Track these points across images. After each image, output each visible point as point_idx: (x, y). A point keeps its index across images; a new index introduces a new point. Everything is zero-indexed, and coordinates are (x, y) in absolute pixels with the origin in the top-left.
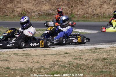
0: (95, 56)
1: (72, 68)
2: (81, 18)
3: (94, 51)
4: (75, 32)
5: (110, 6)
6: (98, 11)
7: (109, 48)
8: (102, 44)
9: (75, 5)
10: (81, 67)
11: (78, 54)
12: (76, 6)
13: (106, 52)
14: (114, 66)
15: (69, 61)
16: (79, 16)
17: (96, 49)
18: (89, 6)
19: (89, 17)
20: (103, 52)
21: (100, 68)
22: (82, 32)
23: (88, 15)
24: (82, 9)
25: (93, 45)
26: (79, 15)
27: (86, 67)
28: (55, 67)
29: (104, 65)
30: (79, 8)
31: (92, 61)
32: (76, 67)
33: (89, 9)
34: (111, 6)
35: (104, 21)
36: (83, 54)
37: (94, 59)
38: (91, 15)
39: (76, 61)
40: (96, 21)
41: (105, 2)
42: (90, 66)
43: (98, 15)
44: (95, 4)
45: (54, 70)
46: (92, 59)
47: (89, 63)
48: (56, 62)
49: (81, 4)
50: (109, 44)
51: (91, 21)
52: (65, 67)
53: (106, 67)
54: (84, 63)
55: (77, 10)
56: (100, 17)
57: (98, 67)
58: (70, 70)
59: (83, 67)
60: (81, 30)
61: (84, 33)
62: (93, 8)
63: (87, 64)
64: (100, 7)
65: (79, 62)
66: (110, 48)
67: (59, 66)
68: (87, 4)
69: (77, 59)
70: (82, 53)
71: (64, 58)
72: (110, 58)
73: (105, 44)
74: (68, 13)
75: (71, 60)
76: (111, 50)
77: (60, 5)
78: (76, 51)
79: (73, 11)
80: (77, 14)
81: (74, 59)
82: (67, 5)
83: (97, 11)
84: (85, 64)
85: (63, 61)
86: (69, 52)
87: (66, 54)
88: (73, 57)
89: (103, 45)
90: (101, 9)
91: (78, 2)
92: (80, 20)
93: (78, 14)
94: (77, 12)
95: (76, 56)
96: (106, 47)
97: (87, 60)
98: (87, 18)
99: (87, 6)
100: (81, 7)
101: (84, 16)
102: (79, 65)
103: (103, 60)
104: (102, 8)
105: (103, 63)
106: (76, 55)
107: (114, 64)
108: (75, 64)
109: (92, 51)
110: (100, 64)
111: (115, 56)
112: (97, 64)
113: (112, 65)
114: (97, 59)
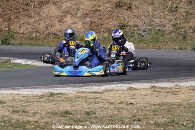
0: (50, 106)
1: (9, 128)
2: (25, 39)
3: (47, 98)
4: (15, 63)
5: (77, 20)
6: (57, 27)
7: (75, 93)
8: (62, 87)
9: (15, 16)
10: (24, 127)
11: (20, 103)
12: (17, 17)
13: (69, 100)
15: (3, 116)
16: (22, 35)
17: (52, 94)
18: (41, 18)
19: (41, 38)
20: (63, 101)
22: (28, 65)
23: (38, 34)
24: (28, 24)
25: (47, 88)
26: (23, 33)
27: (33, 127)
30: (22, 22)
31: (45, 117)
32: (16, 127)
33: (39, 24)
34: (79, 19)
36: (29, 104)
37: (48, 113)
38: (43, 34)
39: (16, 116)
40: (52, 44)
41: (68, 12)
42: (41, 124)
43: (55, 34)
44: (50, 15)
46: (44, 113)
47: (39, 119)
49: (27, 15)
50: (74, 87)
51: (43, 45)
54: (31, 119)
55: (18, 24)
56: (59, 38)
59: (28, 126)
60: (25, 60)
61: (31, 66)
62: (47, 23)
63: (35, 122)
64: (59, 21)
65: (21, 118)
66: (77, 93)
68: (37, 14)
69: (18, 112)
70: (27, 102)
72: (76, 111)
73: (68, 87)
74: (2, 31)
75: (7, 113)
76: (79, 97)
78: (17, 97)
79: (12, 27)
80: (19, 33)
81: (13, 112)
83: (55, 28)
84: (32, 121)
86: (4, 99)
88: (11, 109)
89: (64, 87)
90: (60, 25)
91: (21, 10)
92: (23, 43)
93: (21, 32)
94: (18, 29)
95: (17, 107)
96: (70, 92)
97: (35, 114)
98: (35, 39)
99: (37, 19)
100: (26, 19)
101: (32, 36)
102: (21, 123)
103: (64, 115)
104: (63, 23)
105: (63, 120)
107: (82, 121)
108: (14, 121)
109: (45, 98)
110: (58, 122)
111: (86, 107)
112: (54, 122)
113: (80, 123)
114: (53, 113)
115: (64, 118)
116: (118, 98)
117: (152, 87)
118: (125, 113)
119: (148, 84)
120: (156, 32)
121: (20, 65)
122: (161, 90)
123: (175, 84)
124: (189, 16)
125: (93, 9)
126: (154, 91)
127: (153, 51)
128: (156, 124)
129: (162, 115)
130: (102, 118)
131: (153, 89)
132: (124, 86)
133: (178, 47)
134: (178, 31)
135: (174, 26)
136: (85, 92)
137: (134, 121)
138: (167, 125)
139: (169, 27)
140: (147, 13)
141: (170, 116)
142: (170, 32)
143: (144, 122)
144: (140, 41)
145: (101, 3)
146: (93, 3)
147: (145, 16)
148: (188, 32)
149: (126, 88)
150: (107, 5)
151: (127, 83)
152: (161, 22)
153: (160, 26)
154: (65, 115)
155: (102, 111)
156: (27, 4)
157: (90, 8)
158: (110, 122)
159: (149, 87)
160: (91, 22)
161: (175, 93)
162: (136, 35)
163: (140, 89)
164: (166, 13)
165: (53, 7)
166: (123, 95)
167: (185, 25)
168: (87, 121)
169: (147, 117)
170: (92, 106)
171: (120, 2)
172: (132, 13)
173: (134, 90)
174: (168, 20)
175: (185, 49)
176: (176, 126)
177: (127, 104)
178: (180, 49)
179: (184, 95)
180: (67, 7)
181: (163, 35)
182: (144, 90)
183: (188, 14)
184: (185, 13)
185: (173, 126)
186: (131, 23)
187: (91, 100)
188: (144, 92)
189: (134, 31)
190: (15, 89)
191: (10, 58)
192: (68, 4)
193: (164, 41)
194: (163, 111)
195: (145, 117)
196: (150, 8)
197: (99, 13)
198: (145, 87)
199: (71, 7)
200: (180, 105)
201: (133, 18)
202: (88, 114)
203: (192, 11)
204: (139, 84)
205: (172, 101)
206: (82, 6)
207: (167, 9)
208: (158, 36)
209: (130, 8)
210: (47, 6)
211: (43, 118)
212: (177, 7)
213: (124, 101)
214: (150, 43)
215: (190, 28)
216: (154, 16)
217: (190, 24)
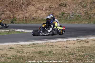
0: (33, 49)
1: (16, 59)
3: (32, 46)
4: (17, 31)
5: (43, 12)
6: (34, 15)
7: (44, 43)
8: (38, 41)
11: (20, 48)
12: (17, 11)
13: (41, 46)
14: (48, 57)
15: (13, 54)
16: (19, 19)
17: (34, 44)
19: (27, 20)
20: (39, 47)
21: (37, 59)
22: (22, 32)
23: (26, 18)
24: (22, 14)
25: (31, 41)
26: (20, 18)
27: (26, 58)
28: (3, 59)
29: (40, 57)
30: (19, 13)
32: (19, 59)
33: (27, 14)
35: (39, 23)
36: (24, 48)
37: (32, 52)
38: (29, 18)
39: (18, 54)
40: (33, 23)
41: (39, 9)
42: (30, 57)
43: (34, 18)
44: (31, 10)
45: (1, 61)
46: (31, 52)
48: (3, 55)
49: (21, 10)
50: (43, 40)
51: (29, 23)
52: (11, 58)
53: (42, 58)
54: (25, 55)
55: (17, 14)
56: (35, 20)
57: (35, 58)
58: (14, 61)
59: (24, 58)
60: (21, 30)
61: (24, 32)
62: (30, 13)
63: (27, 56)
64: (35, 13)
65: (21, 55)
67: (6, 57)
68: (26, 10)
69: (19, 52)
71: (10, 51)
72: (45, 51)
73: (40, 41)
74: (11, 17)
75: (15, 53)
76: (45, 45)
77: (4, 11)
78: (19, 46)
79: (15, 16)
80: (18, 18)
81: (17, 52)
82: (10, 11)
84: (26, 56)
85: (9, 54)
86: (13, 47)
87: (10, 48)
88: (16, 51)
89: (39, 41)
91: (18, 8)
92: (20, 22)
94: (18, 16)
96: (42, 43)
97: (27, 53)
98: (25, 21)
99: (26, 12)
100: (21, 12)
101: (24, 19)
102: (21, 57)
104: (37, 13)
105: (39, 55)
106: (18, 49)
107: (47, 55)
108: (18, 56)
109: (31, 46)
110: (37, 56)
111: (49, 49)
112: (35, 56)
113: (47, 56)
114: (34, 52)
115: (39, 54)
116: (63, 45)
117: (77, 40)
118: (66, 51)
119: (75, 39)
120: (77, 16)
121: (19, 32)
122: (81, 41)
123: (87, 38)
124: (92, 9)
125: (50, 7)
126: (78, 41)
127: (76, 24)
128: (79, 56)
129: (82, 52)
130: (56, 54)
131: (77, 41)
132: (65, 40)
133: (87, 22)
134: (87, 15)
135: (85, 13)
136: (48, 43)
137: (70, 54)
138: (84, 56)
139: (83, 14)
140: (73, 8)
141: (85, 52)
142: (83, 16)
143: (74, 55)
144: (71, 20)
145: (53, 4)
146: (50, 4)
147: (73, 9)
148: (91, 16)
149: (66, 41)
150: (56, 5)
151: (66, 38)
152: (79, 12)
153: (79, 13)
154: (40, 53)
155: (56, 51)
156: (21, 6)
157: (48, 6)
158: (60, 55)
159: (76, 40)
160: (49, 12)
161: (87, 42)
162: (69, 18)
163: (72, 41)
164: (81, 7)
165: (32, 7)
166: (65, 44)
167: (90, 13)
168: (50, 55)
169: (76, 53)
170: (51, 49)
171: (61, 4)
172: (67, 8)
173: (69, 41)
174: (83, 11)
175: (90, 23)
176: (88, 56)
177: (67, 47)
178: (88, 23)
179: (91, 43)
180: (38, 6)
181: (80, 17)
182: (74, 41)
183: (91, 8)
184: (90, 8)
185: (87, 56)
186: (66, 13)
187: (51, 46)
188: (73, 42)
189: (68, 16)
190: (18, 42)
191: (15, 29)
192: (39, 5)
193: (81, 20)
194: (82, 50)
195: (74, 53)
196: (75, 6)
197: (53, 9)
198: (74, 40)
199: (40, 6)
200: (90, 47)
201: (67, 10)
202: (50, 52)
203: (93, 6)
204: (71, 39)
205: (86, 45)
206: (45, 6)
207: (82, 6)
208: (78, 18)
209: (66, 6)
210: (30, 6)
211: (30, 54)
212: (86, 5)
213: (65, 46)
214: (75, 21)
215: (92, 14)
216: (76, 9)
217: (92, 12)
